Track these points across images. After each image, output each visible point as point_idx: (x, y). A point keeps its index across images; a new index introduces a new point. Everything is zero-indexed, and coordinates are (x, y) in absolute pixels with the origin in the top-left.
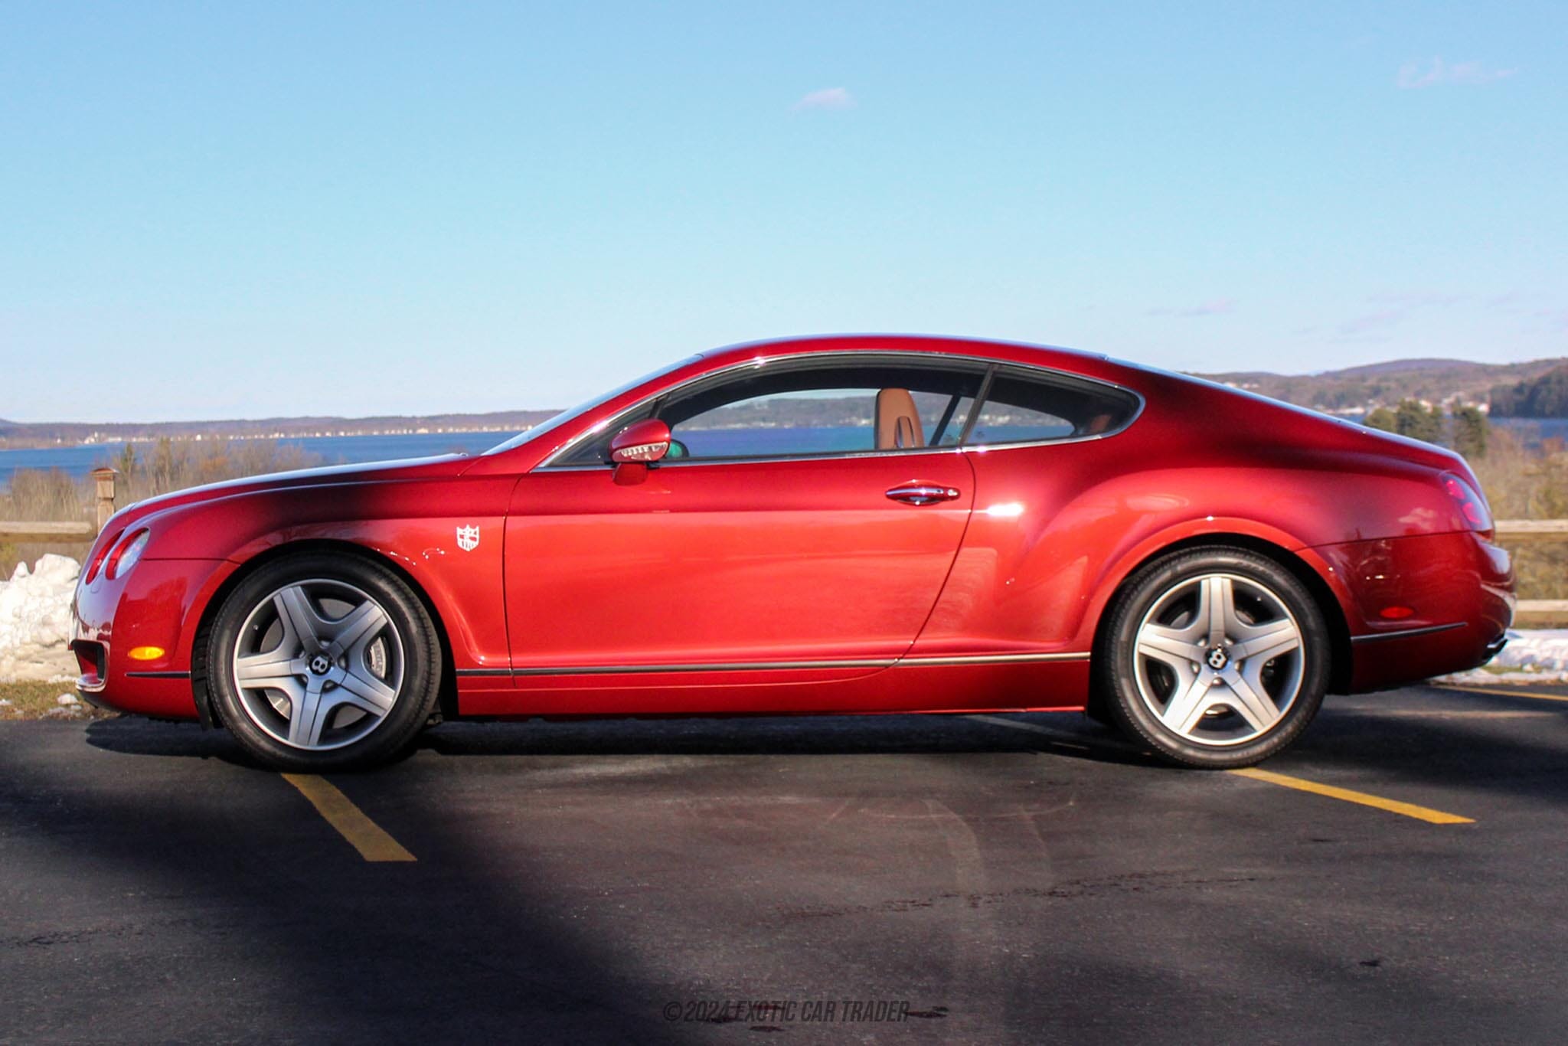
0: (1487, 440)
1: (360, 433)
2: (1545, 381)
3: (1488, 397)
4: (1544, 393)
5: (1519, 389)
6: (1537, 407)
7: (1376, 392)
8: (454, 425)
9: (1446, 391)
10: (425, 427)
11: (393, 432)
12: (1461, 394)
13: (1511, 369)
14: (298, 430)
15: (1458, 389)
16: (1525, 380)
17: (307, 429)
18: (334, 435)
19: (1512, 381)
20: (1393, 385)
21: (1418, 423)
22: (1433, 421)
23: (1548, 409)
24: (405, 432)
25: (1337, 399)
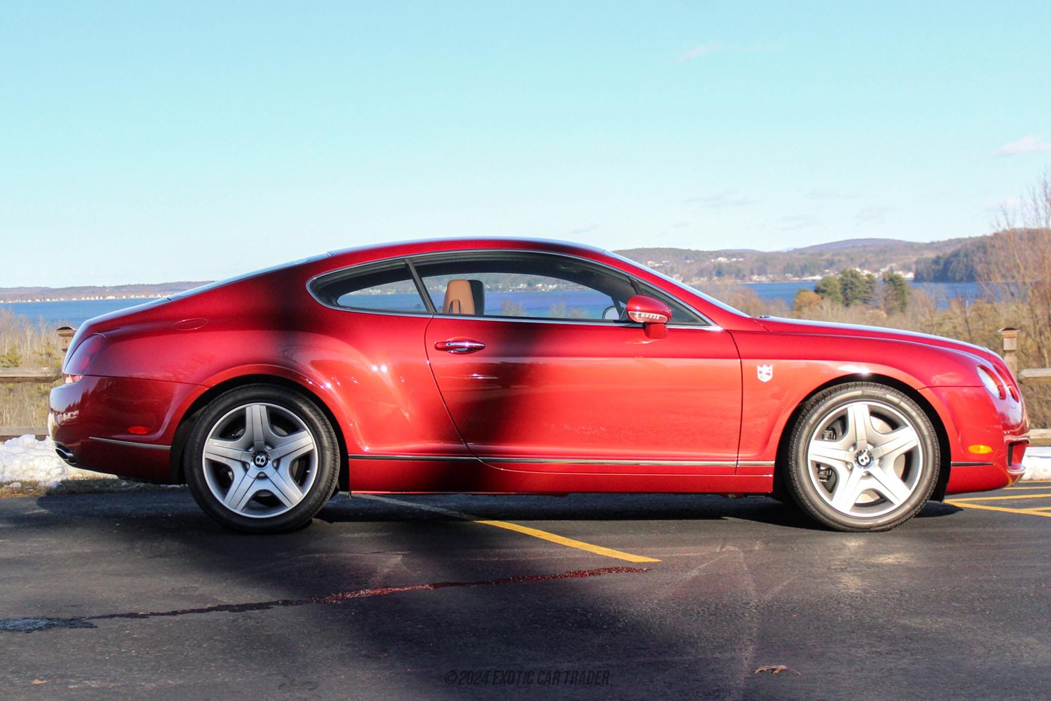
0: (908, 299)
1: (62, 299)
2: (956, 255)
3: (914, 267)
4: (955, 263)
5: (936, 261)
6: (950, 274)
7: (830, 264)
8: (135, 293)
9: (883, 263)
10: (112, 295)
11: (88, 298)
12: (894, 265)
13: (931, 246)
14: (14, 298)
15: (892, 261)
16: (941, 254)
17: (21, 297)
18: (42, 300)
19: (931, 255)
20: (843, 258)
21: (856, 287)
22: (868, 285)
23: (958, 277)
24: (97, 298)
25: (802, 269)
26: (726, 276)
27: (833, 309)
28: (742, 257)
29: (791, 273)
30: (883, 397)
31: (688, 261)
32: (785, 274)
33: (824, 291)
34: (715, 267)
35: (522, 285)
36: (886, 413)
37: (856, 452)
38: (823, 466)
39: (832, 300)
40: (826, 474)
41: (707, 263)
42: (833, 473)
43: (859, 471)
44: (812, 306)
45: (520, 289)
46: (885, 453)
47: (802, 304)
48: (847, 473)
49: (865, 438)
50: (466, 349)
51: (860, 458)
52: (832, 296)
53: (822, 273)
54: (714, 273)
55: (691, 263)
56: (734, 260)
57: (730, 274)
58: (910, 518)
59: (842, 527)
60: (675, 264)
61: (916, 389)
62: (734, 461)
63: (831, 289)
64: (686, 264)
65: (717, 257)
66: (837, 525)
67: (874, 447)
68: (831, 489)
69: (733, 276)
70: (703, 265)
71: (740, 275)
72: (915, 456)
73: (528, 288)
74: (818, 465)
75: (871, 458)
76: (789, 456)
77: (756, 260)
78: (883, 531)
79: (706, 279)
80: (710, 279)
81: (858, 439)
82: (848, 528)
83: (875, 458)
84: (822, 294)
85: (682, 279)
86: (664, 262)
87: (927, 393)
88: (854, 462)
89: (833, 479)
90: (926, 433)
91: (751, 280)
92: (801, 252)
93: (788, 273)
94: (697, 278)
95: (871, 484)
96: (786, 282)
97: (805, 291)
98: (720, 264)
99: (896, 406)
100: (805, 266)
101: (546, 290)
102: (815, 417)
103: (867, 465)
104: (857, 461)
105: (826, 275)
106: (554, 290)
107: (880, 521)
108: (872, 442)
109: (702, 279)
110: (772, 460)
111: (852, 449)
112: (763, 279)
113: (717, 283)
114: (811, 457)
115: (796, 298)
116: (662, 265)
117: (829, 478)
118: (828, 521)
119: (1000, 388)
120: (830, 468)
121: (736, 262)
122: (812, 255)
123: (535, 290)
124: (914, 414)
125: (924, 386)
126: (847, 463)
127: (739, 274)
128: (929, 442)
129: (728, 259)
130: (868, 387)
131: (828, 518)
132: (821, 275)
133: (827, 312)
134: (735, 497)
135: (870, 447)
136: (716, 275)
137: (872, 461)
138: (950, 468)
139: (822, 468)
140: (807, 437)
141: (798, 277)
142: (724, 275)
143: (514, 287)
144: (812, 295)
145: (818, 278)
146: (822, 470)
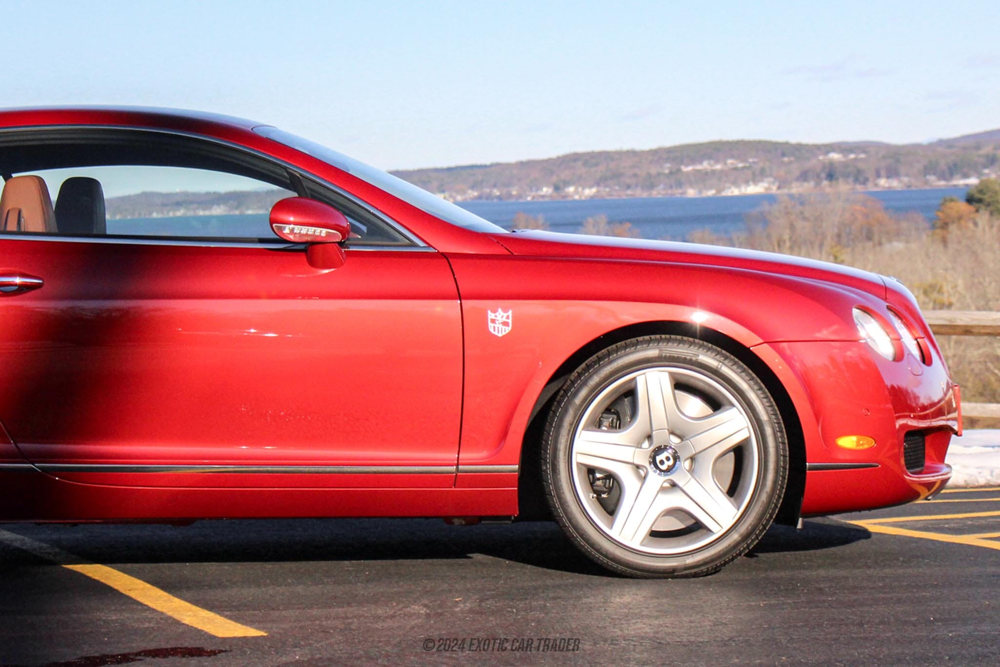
7: (991, 161)
25: (950, 168)
26: (841, 180)
27: (991, 226)
28: (864, 152)
29: (934, 174)
30: (694, 359)
31: (786, 159)
32: (925, 175)
33: (980, 201)
34: (824, 167)
35: (545, 189)
36: (701, 385)
37: (652, 448)
38: (600, 473)
39: (991, 213)
40: (605, 485)
41: (814, 161)
42: (615, 483)
43: (655, 480)
44: (962, 222)
45: (543, 196)
46: (697, 451)
47: (948, 220)
48: (638, 484)
49: (667, 427)
50: (17, 287)
51: (658, 459)
52: (992, 208)
53: (979, 175)
54: (823, 175)
55: (790, 163)
56: (852, 156)
57: (846, 176)
58: (740, 554)
59: (629, 570)
60: (768, 164)
61: (748, 346)
62: (452, 465)
63: (991, 197)
64: (782, 163)
65: (827, 152)
66: (620, 567)
67: (682, 440)
68: (610, 509)
69: (851, 180)
70: (808, 165)
71: (861, 179)
72: (746, 453)
73: (555, 194)
74: (591, 471)
75: (676, 458)
76: (543, 456)
77: (884, 157)
78: (695, 575)
79: (812, 184)
80: (818, 184)
81: (654, 429)
82: (639, 573)
83: (682, 458)
84: (978, 205)
85: (777, 184)
86: (751, 160)
87: (765, 353)
88: (647, 465)
89: (615, 492)
90: (764, 417)
91: (876, 185)
92: (949, 144)
93: (930, 174)
94: (798, 184)
95: (676, 500)
96: (927, 188)
97: (952, 200)
98: (832, 164)
99: (715, 373)
100: (955, 165)
101: (580, 196)
102: (583, 393)
103: (669, 470)
104: (654, 462)
105: (984, 178)
106: (592, 198)
107: (690, 560)
108: (678, 432)
109: (806, 185)
110: (516, 465)
111: (646, 444)
112: (895, 184)
113: (828, 190)
114: (577, 459)
115: (938, 210)
116: (747, 165)
117: (610, 490)
118: (606, 560)
119: (897, 341)
120: (610, 476)
121: (855, 159)
122: (965, 148)
123: (564, 197)
124: (744, 385)
125: (762, 341)
126: (638, 467)
127: (859, 176)
128: (769, 431)
129: (844, 156)
130: (670, 344)
131: (606, 556)
132: (978, 177)
133: (984, 230)
134: (463, 522)
135: (675, 440)
136: (826, 179)
137: (678, 463)
138: (805, 473)
139: (598, 475)
140: (571, 424)
141: (945, 179)
142: (837, 179)
143: (533, 194)
144: (963, 207)
145: (973, 181)
146: (599, 479)
